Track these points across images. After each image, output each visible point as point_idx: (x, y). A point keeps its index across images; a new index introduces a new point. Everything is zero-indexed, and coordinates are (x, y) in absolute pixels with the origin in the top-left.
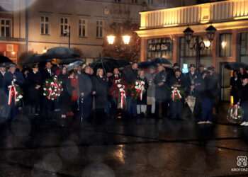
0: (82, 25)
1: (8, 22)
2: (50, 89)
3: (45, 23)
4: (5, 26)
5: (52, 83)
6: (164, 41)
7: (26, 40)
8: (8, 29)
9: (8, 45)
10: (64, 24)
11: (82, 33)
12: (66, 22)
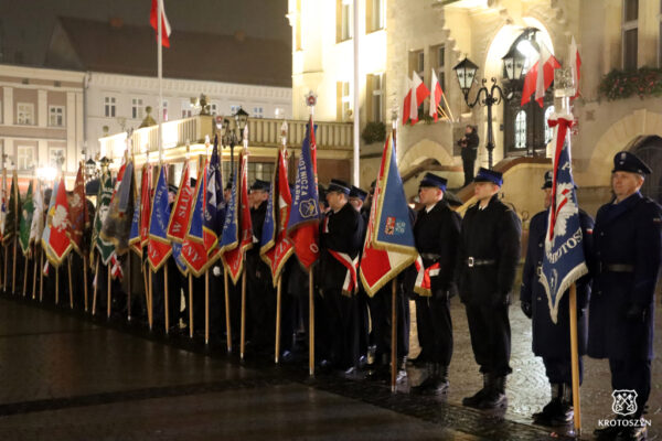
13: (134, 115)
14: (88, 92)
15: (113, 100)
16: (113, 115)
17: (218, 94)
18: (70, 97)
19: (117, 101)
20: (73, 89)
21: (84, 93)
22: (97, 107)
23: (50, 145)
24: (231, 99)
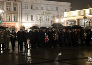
0: (37, 17)
1: (16, 17)
2: (55, 37)
3: (27, 17)
4: (15, 18)
5: (56, 35)
6: (73, 21)
7: (21, 22)
8: (16, 19)
9: (16, 24)
10: (32, 17)
11: (37, 20)
12: (33, 16)
13: (32, 9)
14: (22, 3)
15: (27, 5)
16: (27, 8)
17: (49, 3)
18: (18, 4)
19: (28, 5)
20: (18, 2)
21: (21, 3)
22: (24, 6)
23: (14, 15)
24: (51, 5)
